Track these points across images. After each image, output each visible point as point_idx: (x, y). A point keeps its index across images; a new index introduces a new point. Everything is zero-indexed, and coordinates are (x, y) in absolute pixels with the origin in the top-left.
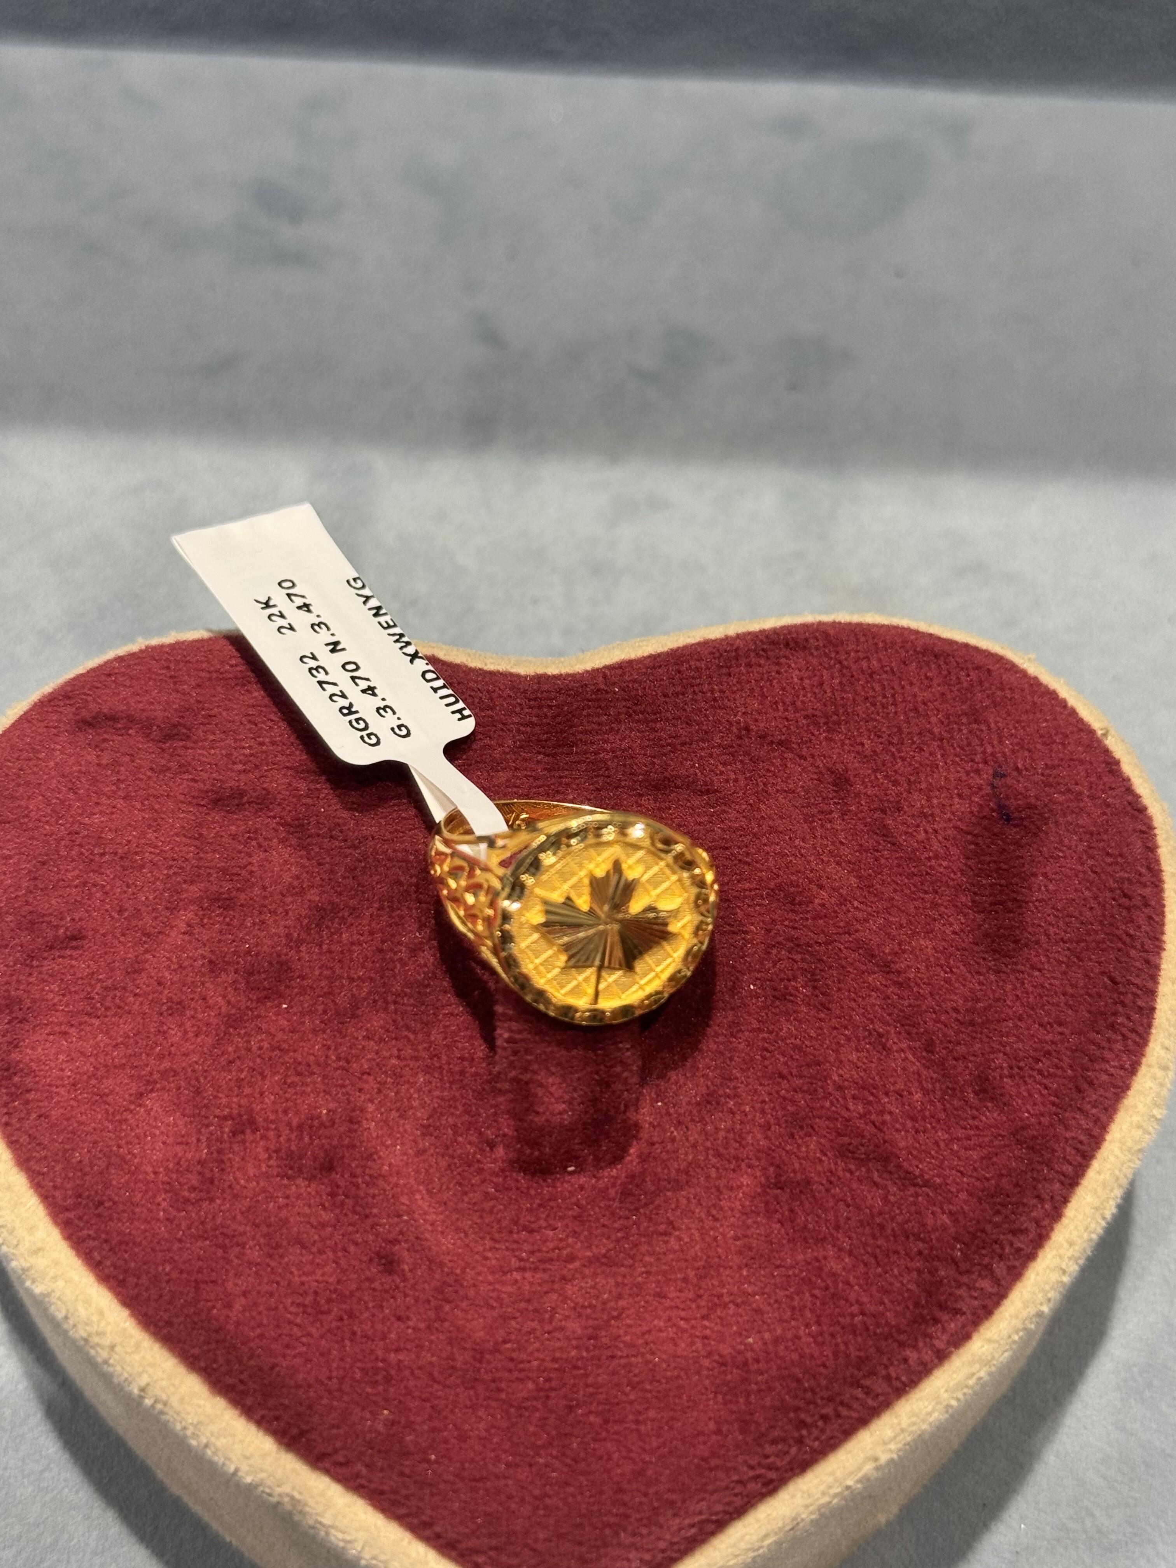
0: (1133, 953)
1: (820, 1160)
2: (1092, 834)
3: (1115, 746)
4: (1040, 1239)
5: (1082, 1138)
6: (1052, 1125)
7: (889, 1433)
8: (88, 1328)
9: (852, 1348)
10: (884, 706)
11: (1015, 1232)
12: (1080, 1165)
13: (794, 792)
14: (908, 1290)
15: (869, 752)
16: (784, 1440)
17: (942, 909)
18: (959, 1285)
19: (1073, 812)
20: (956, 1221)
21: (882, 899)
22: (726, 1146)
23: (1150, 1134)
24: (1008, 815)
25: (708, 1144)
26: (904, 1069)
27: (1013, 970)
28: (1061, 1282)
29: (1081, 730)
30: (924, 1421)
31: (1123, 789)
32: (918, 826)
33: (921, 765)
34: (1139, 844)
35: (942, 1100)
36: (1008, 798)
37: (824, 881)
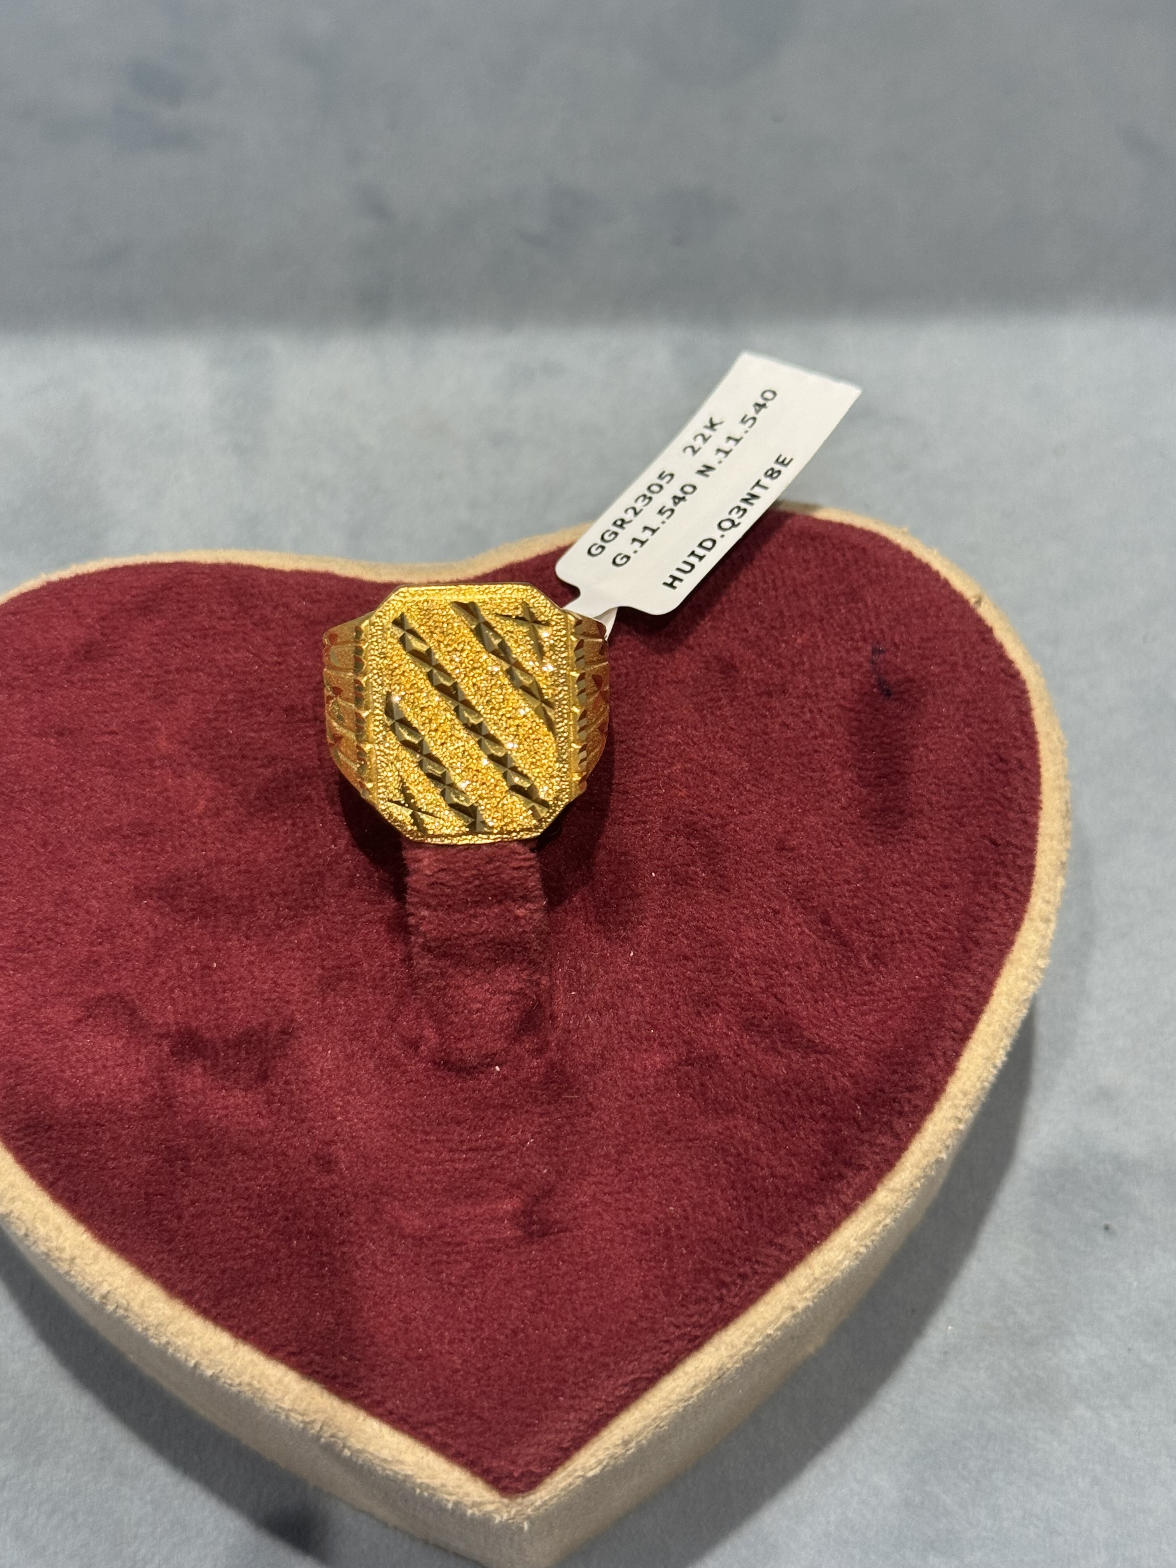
0: (1011, 815)
1: (727, 1035)
2: (968, 702)
3: (988, 613)
5: (970, 995)
6: (941, 985)
7: (803, 1283)
8: (47, 1244)
10: (765, 592)
11: (910, 1090)
12: (970, 1020)
13: (682, 682)
14: (815, 1151)
15: (753, 638)
17: (830, 786)
18: (863, 1143)
19: (949, 682)
20: (856, 1083)
21: (772, 780)
22: (638, 1028)
24: (888, 691)
25: (621, 1028)
26: (802, 942)
27: (900, 840)
28: (958, 1129)
29: (954, 601)
30: (835, 1269)
31: (996, 657)
32: (803, 707)
33: (803, 646)
34: (1013, 708)
35: (838, 969)
36: (887, 673)
37: (716, 767)
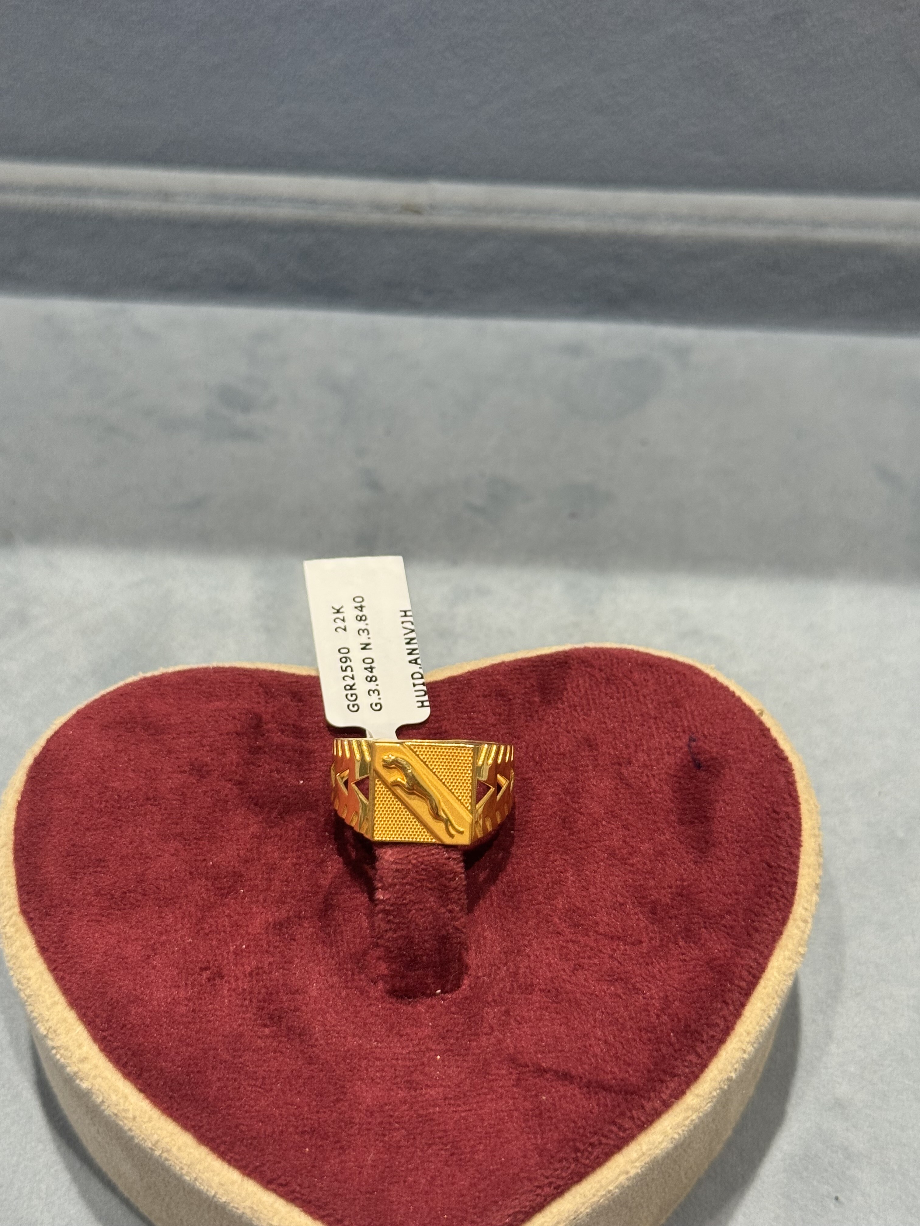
0: (781, 848)
2: (752, 774)
3: (767, 720)
4: (727, 1030)
5: (753, 965)
6: (731, 957)
7: (634, 1155)
9: (608, 1100)
10: (618, 699)
11: (709, 1025)
12: (752, 982)
13: (563, 754)
14: (644, 1063)
15: (610, 727)
16: (567, 1160)
17: (659, 824)
19: (740, 761)
20: (673, 1019)
21: (620, 819)
23: (797, 963)
24: (699, 764)
26: (637, 925)
29: (744, 710)
30: (657, 1148)
31: (772, 746)
32: (643, 773)
33: (643, 734)
34: (783, 779)
36: (698, 754)
